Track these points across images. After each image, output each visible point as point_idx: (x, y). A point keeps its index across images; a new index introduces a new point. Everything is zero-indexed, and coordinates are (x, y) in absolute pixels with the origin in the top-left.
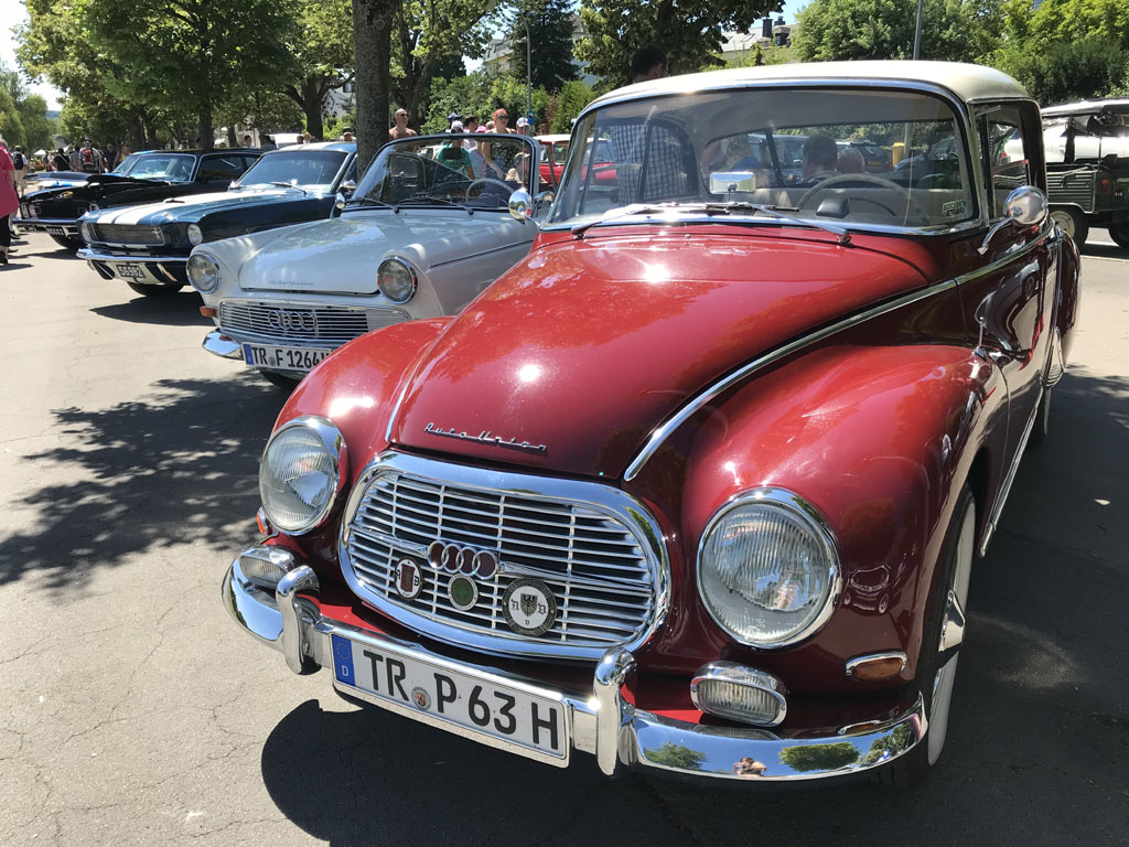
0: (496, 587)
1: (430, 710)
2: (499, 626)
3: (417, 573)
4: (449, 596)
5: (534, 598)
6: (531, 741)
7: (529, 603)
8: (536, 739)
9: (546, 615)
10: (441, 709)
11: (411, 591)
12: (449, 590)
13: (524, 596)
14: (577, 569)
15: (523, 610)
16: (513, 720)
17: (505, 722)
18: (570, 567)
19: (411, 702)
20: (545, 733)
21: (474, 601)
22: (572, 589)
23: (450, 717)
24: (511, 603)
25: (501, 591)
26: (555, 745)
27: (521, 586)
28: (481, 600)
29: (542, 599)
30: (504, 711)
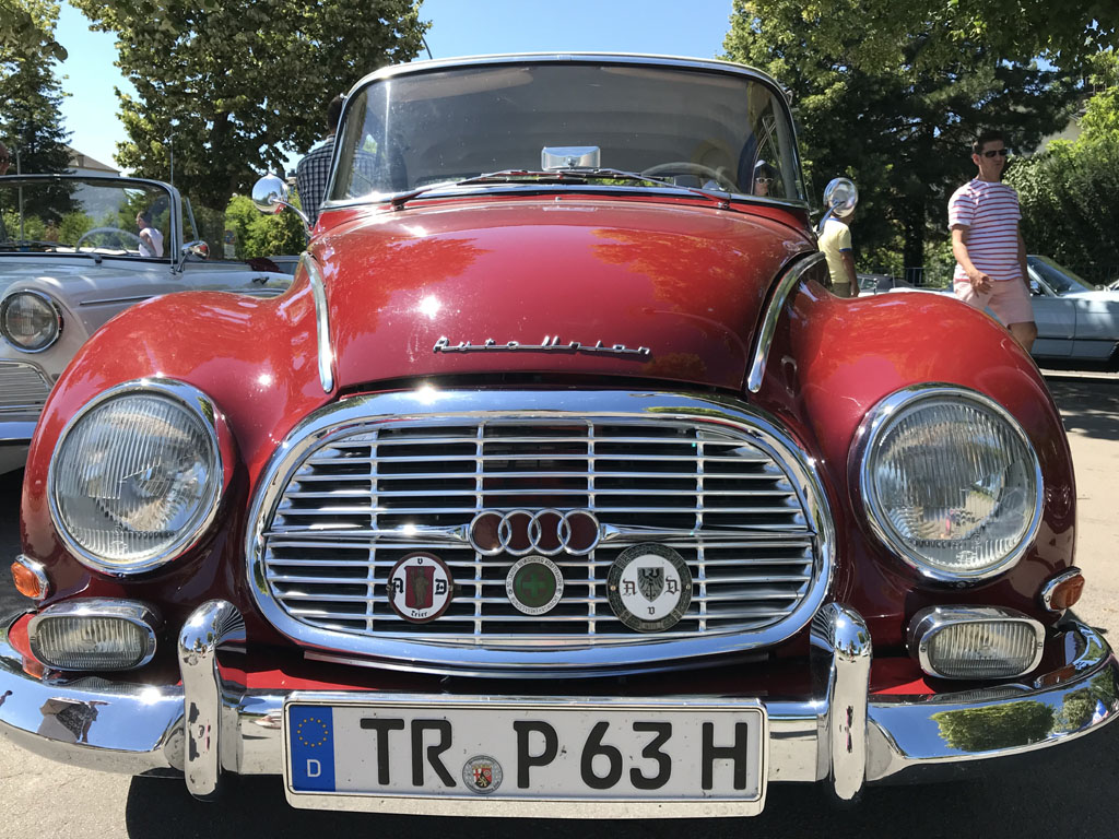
0: (592, 567)
1: (501, 789)
2: (602, 627)
3: (440, 574)
4: (512, 598)
5: (659, 571)
6: (697, 788)
7: (651, 580)
8: (707, 782)
9: (678, 594)
10: (523, 781)
11: (430, 604)
12: (509, 588)
13: (642, 572)
14: (711, 521)
15: (643, 592)
16: (665, 762)
17: (651, 769)
18: (700, 519)
19: (461, 785)
20: (724, 769)
21: (558, 595)
22: (706, 550)
23: (542, 791)
24: (622, 586)
25: (600, 573)
26: (740, 782)
27: (636, 556)
28: (569, 591)
29: (671, 571)
30: (651, 751)
